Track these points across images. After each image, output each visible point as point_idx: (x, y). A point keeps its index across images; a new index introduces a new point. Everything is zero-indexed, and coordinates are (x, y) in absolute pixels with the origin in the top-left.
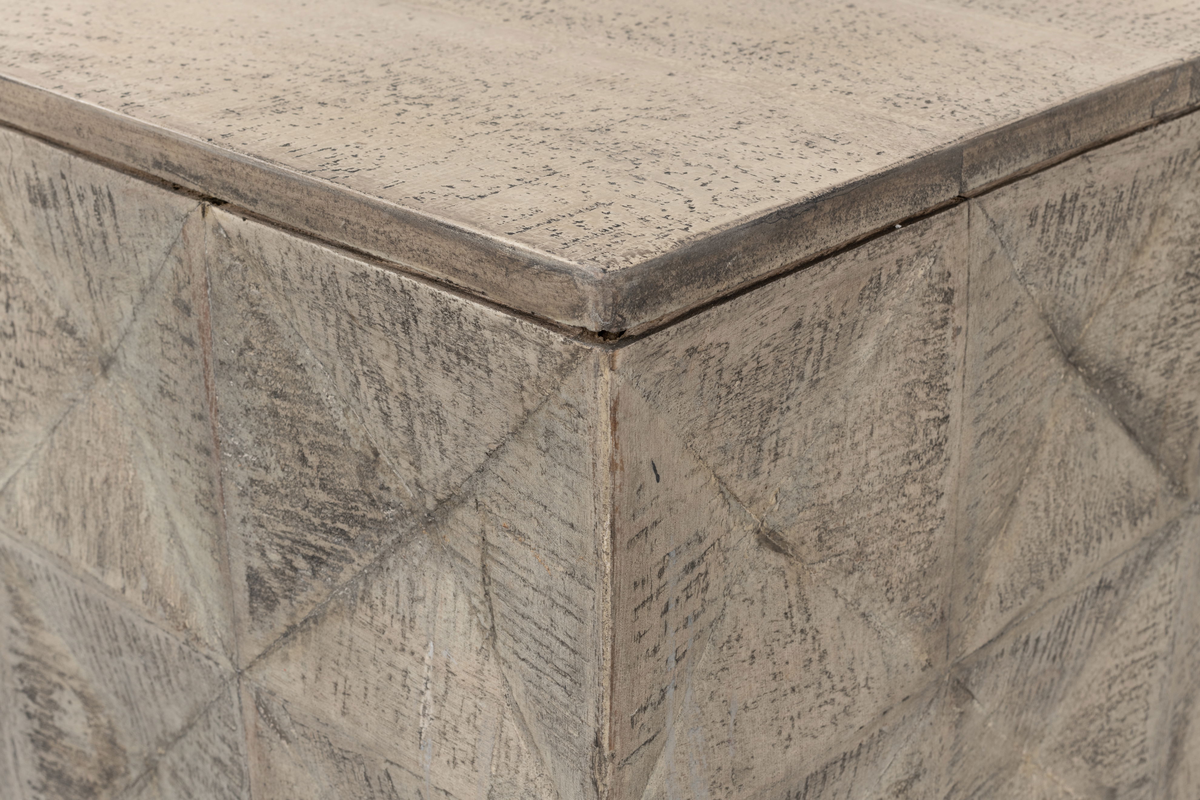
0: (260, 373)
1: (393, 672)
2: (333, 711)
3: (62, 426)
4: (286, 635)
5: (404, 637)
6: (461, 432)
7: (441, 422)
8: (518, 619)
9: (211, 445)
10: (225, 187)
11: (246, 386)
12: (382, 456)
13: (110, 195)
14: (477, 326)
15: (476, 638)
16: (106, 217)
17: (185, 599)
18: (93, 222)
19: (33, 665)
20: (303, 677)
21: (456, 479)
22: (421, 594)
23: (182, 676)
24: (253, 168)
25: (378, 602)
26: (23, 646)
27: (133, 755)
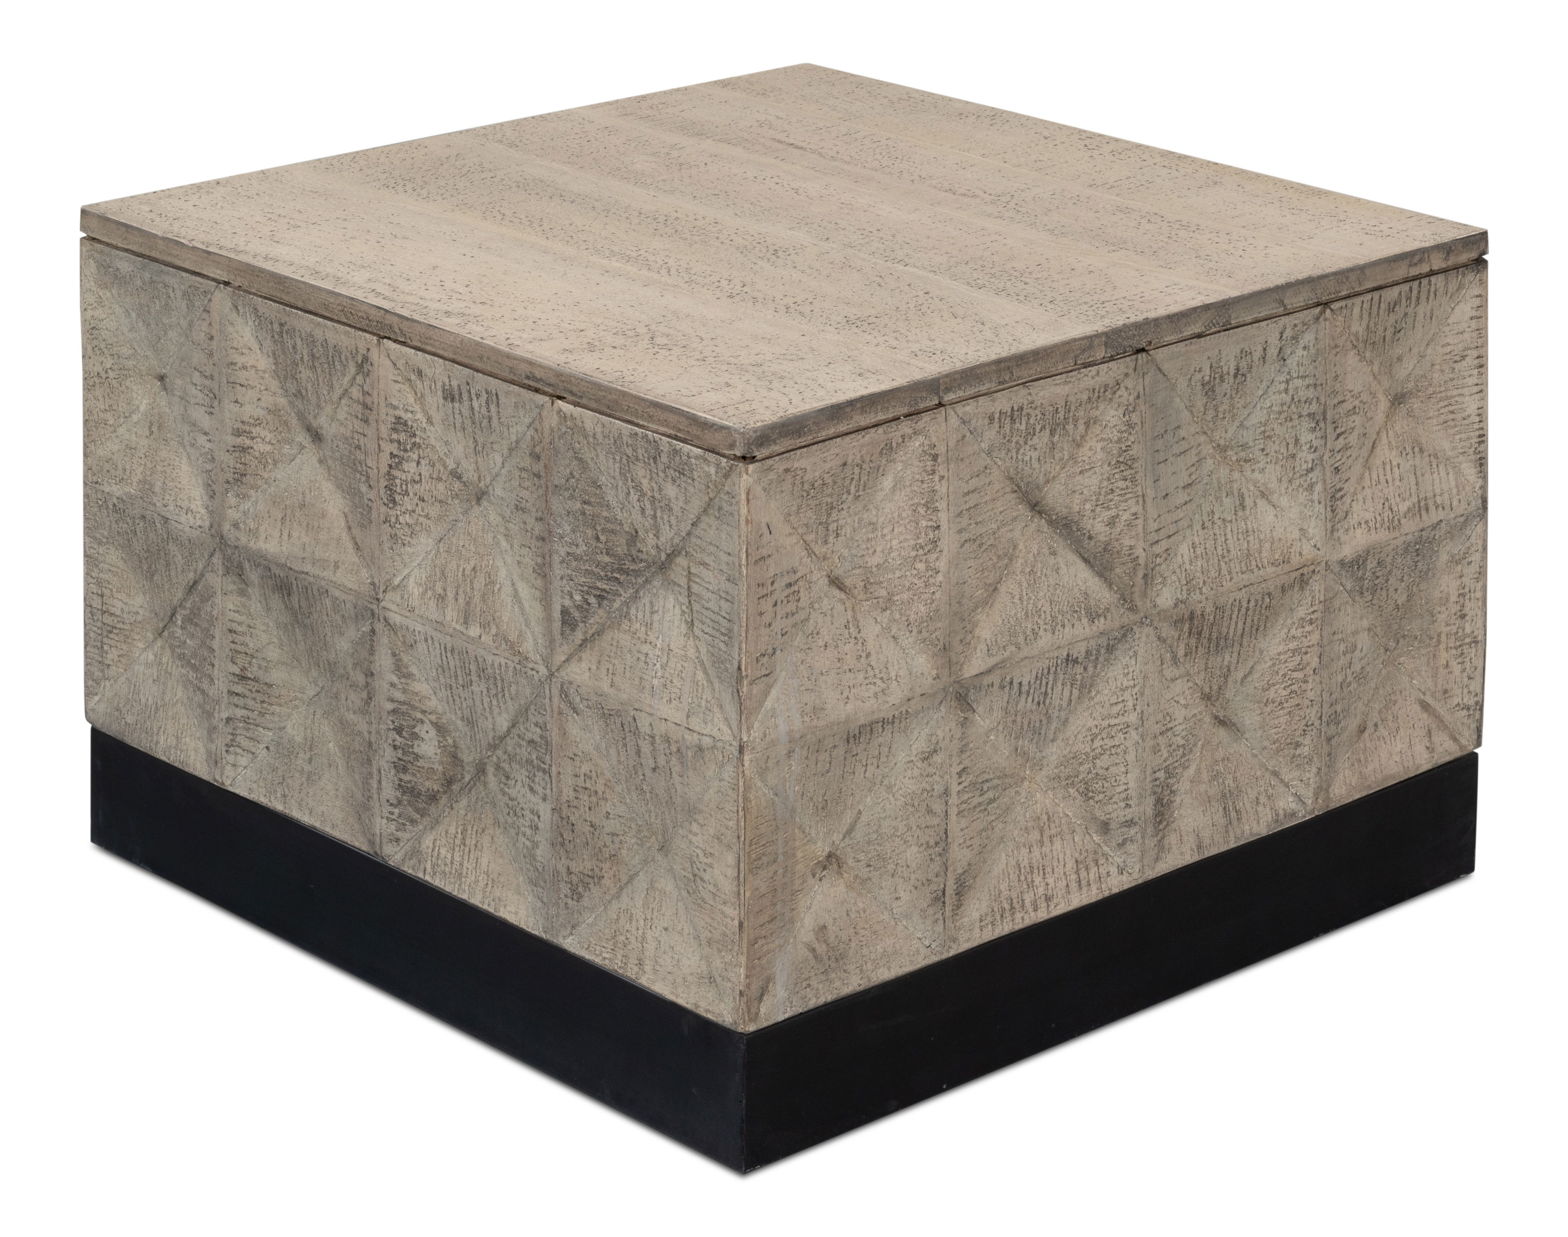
0: (577, 491)
1: (640, 656)
2: (606, 688)
3: (446, 538)
4: (581, 646)
5: (647, 634)
6: (680, 514)
7: (670, 510)
8: (704, 611)
9: (546, 535)
10: (565, 390)
11: (569, 499)
12: (640, 533)
13: (497, 394)
14: (689, 457)
15: (684, 628)
16: (493, 408)
17: (521, 635)
18: (484, 410)
19: (404, 708)
20: (590, 669)
21: (677, 540)
22: (656, 608)
23: (513, 688)
24: (582, 380)
25: (633, 617)
26: (398, 695)
27: (468, 763)
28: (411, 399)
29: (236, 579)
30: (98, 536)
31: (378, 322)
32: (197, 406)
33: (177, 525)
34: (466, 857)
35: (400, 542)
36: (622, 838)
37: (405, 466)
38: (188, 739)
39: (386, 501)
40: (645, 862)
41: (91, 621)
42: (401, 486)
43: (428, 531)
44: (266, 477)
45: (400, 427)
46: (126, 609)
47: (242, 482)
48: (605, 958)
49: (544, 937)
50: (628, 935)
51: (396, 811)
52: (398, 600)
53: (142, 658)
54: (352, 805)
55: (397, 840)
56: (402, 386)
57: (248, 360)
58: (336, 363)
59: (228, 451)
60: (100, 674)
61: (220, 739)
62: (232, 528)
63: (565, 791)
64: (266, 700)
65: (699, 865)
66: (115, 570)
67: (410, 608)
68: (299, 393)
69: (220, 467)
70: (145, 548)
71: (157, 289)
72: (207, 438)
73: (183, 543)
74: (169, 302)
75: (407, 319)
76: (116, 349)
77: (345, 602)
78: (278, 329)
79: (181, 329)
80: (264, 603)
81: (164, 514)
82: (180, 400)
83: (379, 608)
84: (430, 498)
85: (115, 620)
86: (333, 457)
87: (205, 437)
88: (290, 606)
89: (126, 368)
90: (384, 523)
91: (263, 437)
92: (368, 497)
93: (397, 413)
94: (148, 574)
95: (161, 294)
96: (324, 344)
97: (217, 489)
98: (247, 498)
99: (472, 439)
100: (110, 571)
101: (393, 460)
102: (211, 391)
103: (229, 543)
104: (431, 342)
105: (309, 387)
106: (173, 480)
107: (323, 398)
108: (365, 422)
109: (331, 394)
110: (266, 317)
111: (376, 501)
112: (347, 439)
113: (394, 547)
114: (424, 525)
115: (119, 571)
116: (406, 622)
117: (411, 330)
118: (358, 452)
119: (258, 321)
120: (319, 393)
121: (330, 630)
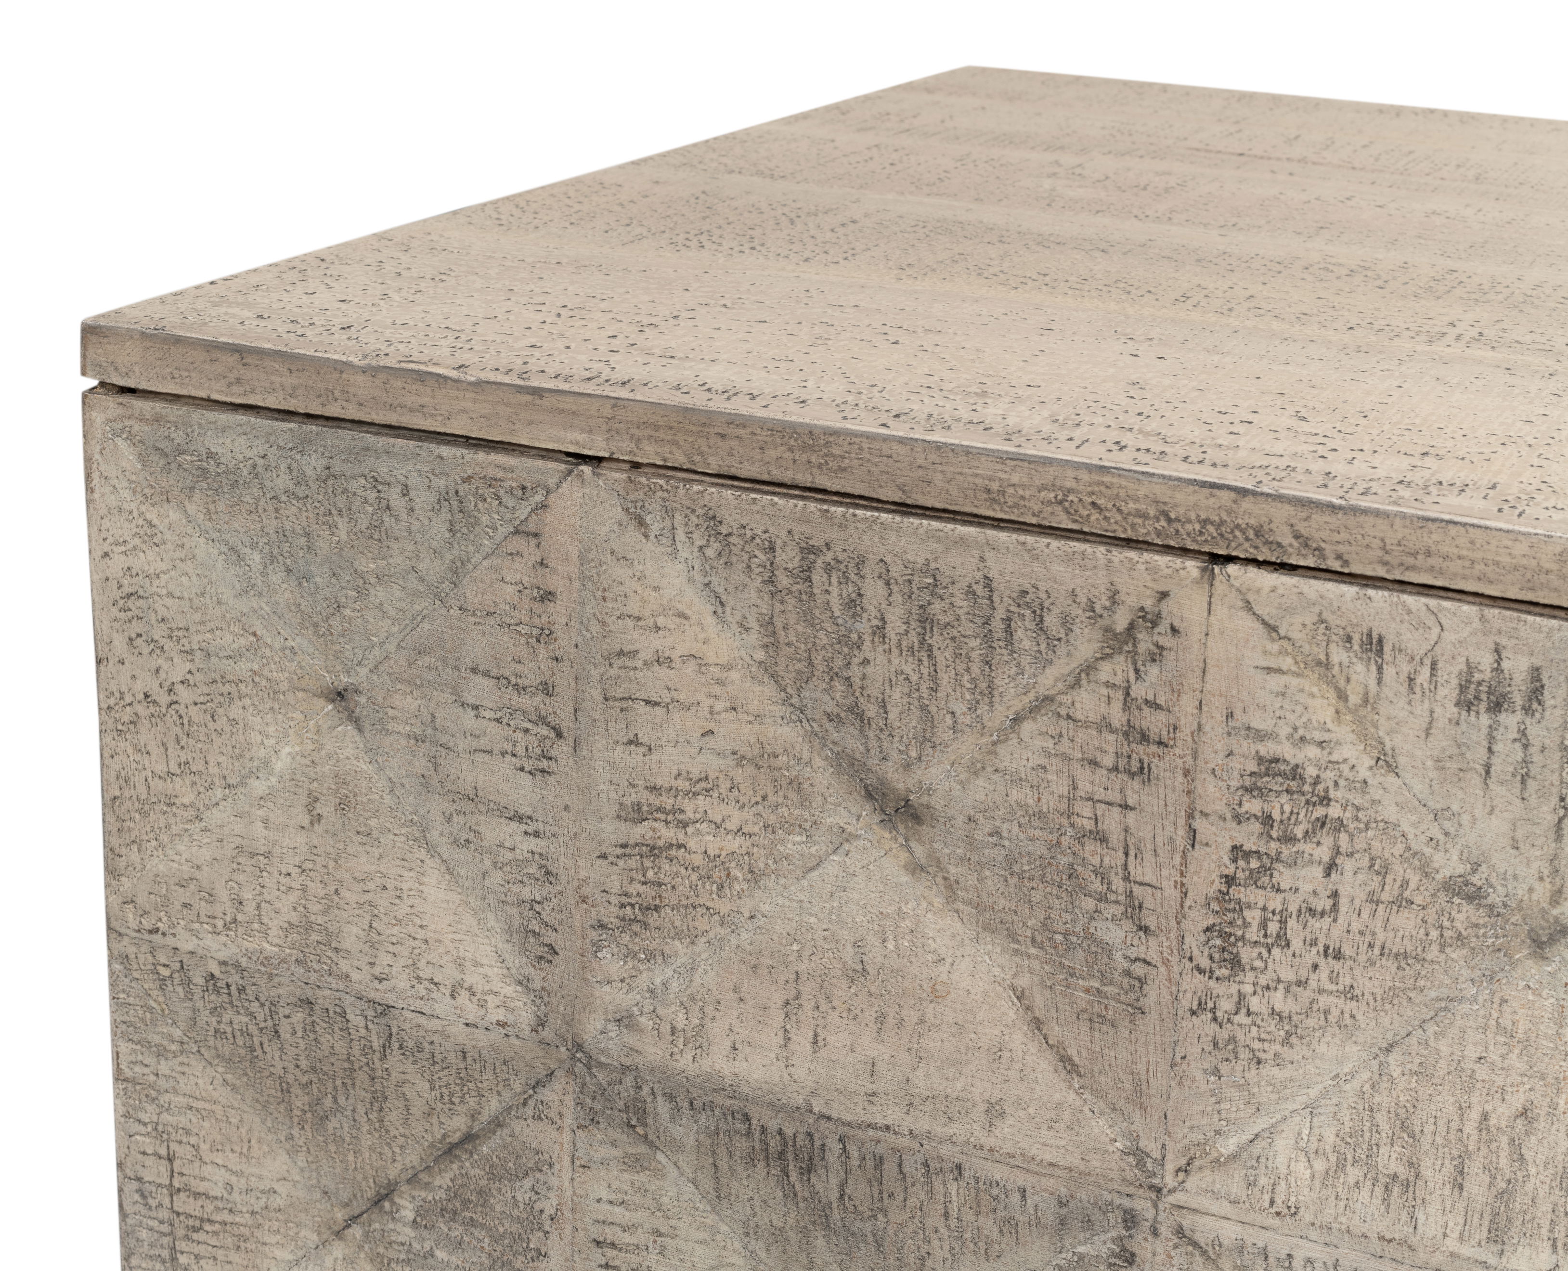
29: (616, 1134)
30: (156, 1039)
31: (1205, 522)
32: (479, 757)
33: (422, 1020)
35: (1244, 1054)
37: (1284, 877)
39: (1205, 963)
41: (139, 1207)
42: (1264, 925)
44: (724, 910)
45: (1276, 784)
47: (646, 926)
52: (1237, 1188)
56: (1294, 682)
57: (676, 643)
58: (1020, 634)
59: (604, 856)
62: (611, 1026)
66: (207, 1106)
67: (1279, 1206)
68: (851, 710)
69: (570, 892)
70: (304, 1063)
71: (345, 491)
72: (524, 827)
73: (438, 1058)
74: (386, 519)
75: (1333, 508)
76: (200, 638)
77: (1023, 1192)
78: (796, 562)
79: (422, 580)
80: (707, 1184)
81: (377, 997)
82: (412, 742)
83: (1155, 1206)
84: (1364, 948)
85: (209, 1207)
86: (975, 858)
87: (514, 825)
88: (807, 1195)
89: (229, 677)
90: (1193, 1013)
91: (718, 820)
92: (1133, 953)
93: (1267, 749)
94: (309, 1115)
95: (357, 502)
96: (979, 589)
97: (561, 942)
98: (660, 959)
99: (1555, 800)
100: (191, 1108)
101: (1241, 863)
102: (543, 720)
103: (603, 1059)
104: (1431, 561)
105: (896, 695)
106: (399, 921)
107: (949, 720)
108: (1132, 775)
109: (983, 709)
110: (749, 533)
111: (1166, 962)
112: (1041, 815)
113: (1224, 1068)
114: (1335, 1012)
115: (218, 1109)
116: (1261, 1239)
117: (1344, 536)
118: (1090, 846)
119: (717, 545)
120: (933, 709)
121: (947, 1247)
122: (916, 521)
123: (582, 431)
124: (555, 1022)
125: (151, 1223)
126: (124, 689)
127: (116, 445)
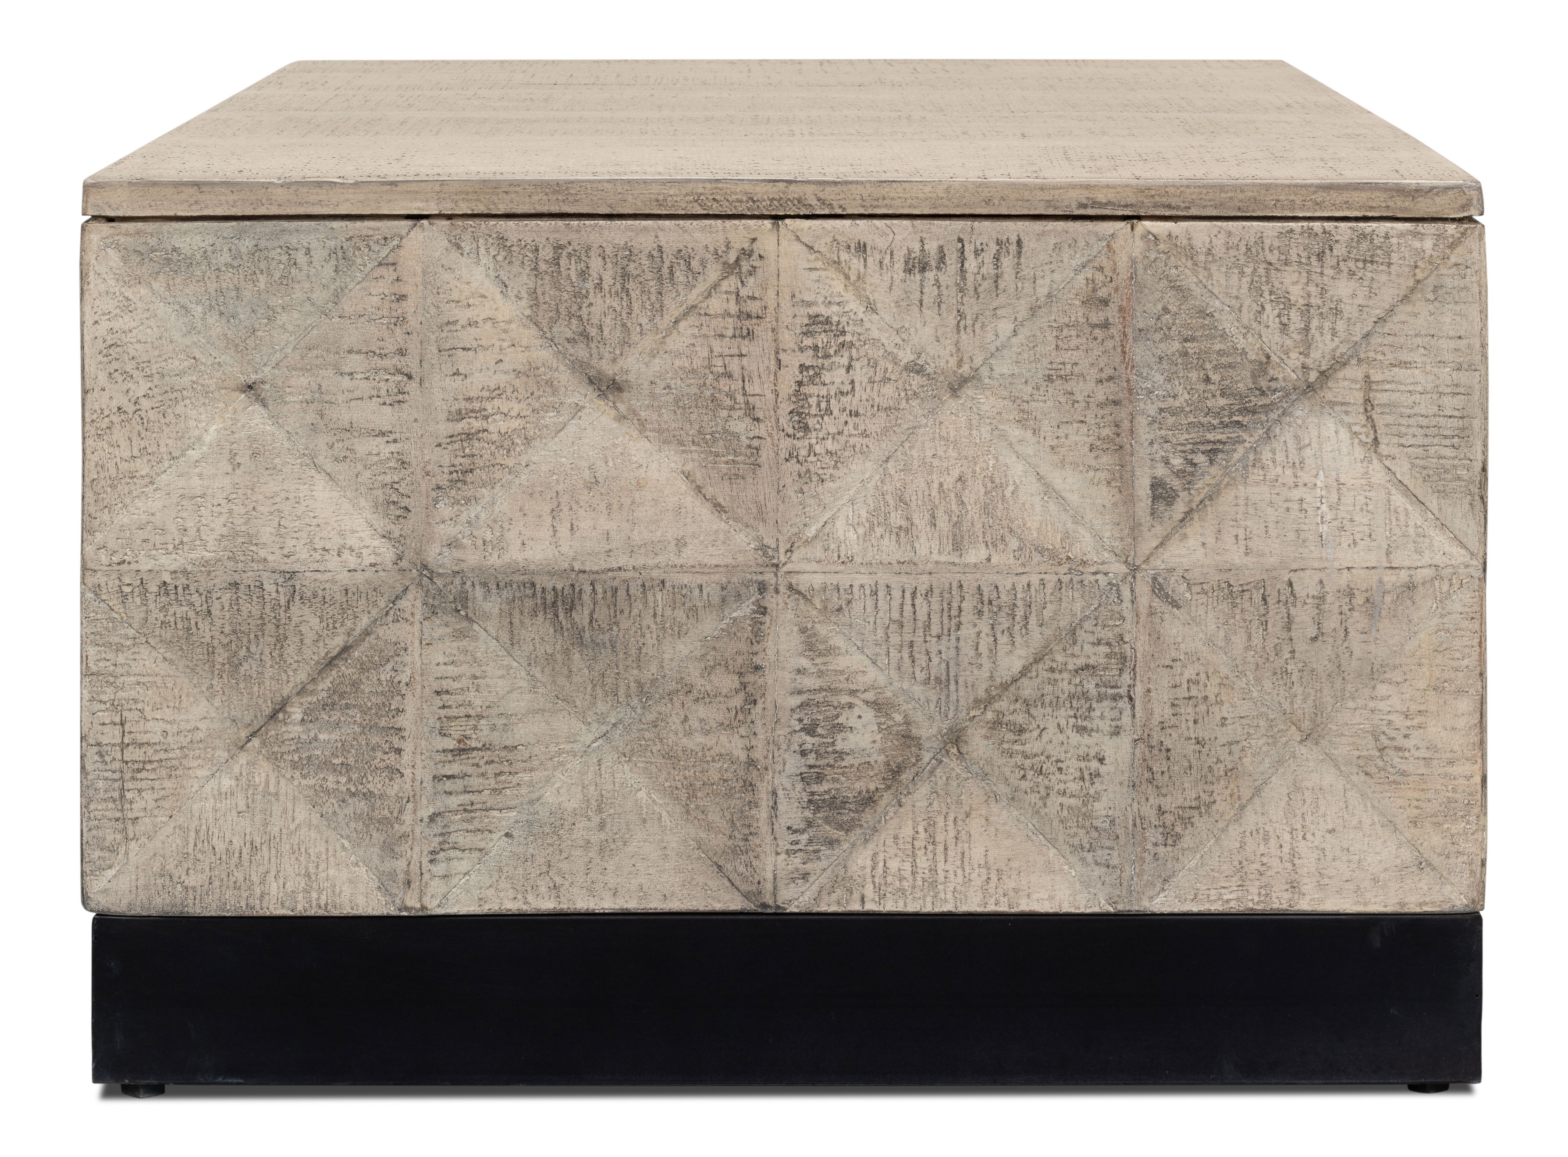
0: (1174, 328)
1: (1289, 505)
2: (1236, 559)
3: (899, 453)
4: (1182, 520)
5: (1296, 477)
6: (1356, 314)
7: (1337, 312)
8: (1404, 421)
9: (1121, 396)
10: (1155, 206)
11: (1161, 341)
12: (1274, 358)
13: (1019, 243)
14: (1387, 237)
15: (1359, 453)
16: (1007, 261)
18: (988, 269)
19: (819, 697)
20: (1203, 544)
21: (1343, 349)
22: (1307, 442)
23: (1049, 610)
24: (1188, 187)
25: (1269, 462)
26: (810, 682)
27: (928, 739)
28: (838, 285)
29: (448, 618)
30: (116, 639)
31: (772, 200)
32: (353, 403)
33: (318, 576)
34: (940, 858)
35: (815, 478)
36: (1245, 743)
37: (827, 377)
38: (331, 872)
39: (790, 431)
40: (1280, 762)
41: (97, 766)
42: (819, 405)
43: (865, 452)
44: (511, 465)
45: (818, 328)
46: (172, 729)
47: (465, 482)
48: (1228, 901)
49: (1111, 910)
50: (1265, 860)
51: (804, 838)
52: (819, 553)
53: (208, 788)
54: (700, 858)
55: (805, 876)
56: (824, 273)
57: (480, 313)
58: (678, 273)
59: (439, 445)
60: (119, 837)
61: (417, 849)
62: (444, 549)
63: (1157, 711)
64: (507, 769)
65: (1392, 734)
66: (151, 679)
67: (843, 558)
68: (581, 334)
69: (418, 471)
70: (227, 629)
71: (266, 258)
72: (386, 439)
73: (328, 599)
74: (293, 271)
75: (835, 183)
76: (158, 366)
77: (701, 587)
78: (551, 255)
79: (313, 304)
80: (505, 637)
81: (287, 568)
82: (305, 405)
83: (776, 575)
84: (869, 408)
85: (150, 751)
86: (656, 404)
87: (379, 439)
88: (569, 626)
89: (176, 388)
90: (787, 460)
91: (506, 411)
92: (751, 435)
93: (813, 311)
94: (227, 666)
95: (274, 263)
96: (655, 253)
97: (413, 504)
98: (473, 502)
99: (955, 312)
100: (139, 683)
101: (805, 373)
102: (399, 371)
103: (441, 571)
104: (886, 202)
105: (608, 320)
106: (299, 518)
107: (638, 329)
108: (743, 337)
109: (658, 318)
110: (523, 243)
111: (770, 435)
112: (693, 371)
113: (805, 488)
114: (858, 446)
115: (159, 680)
116: (834, 579)
117: (842, 196)
118: (723, 382)
119: (504, 253)
120: (629, 324)
121: (655, 636)
122: (619, 222)
123: (422, 201)
124: (410, 555)
125: (106, 774)
126: (104, 407)
127: (107, 253)
